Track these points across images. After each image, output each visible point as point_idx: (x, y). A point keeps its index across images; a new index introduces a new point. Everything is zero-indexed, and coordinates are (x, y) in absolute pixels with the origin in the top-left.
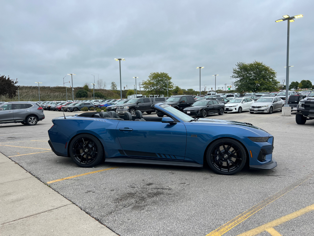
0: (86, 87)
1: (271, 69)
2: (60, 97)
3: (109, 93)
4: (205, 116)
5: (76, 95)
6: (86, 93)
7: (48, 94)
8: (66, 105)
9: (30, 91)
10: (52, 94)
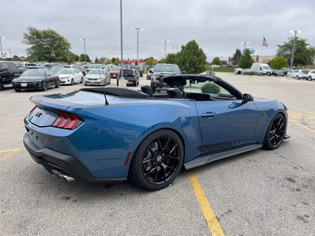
1: (66, 40)
4: (46, 89)
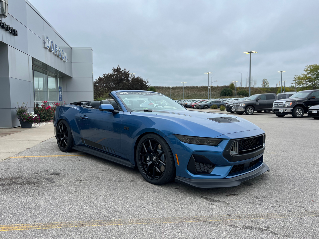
0: (232, 86)
2: (205, 96)
3: (256, 91)
5: (221, 94)
6: (231, 91)
7: (196, 93)
8: (199, 103)
9: (181, 91)
10: (199, 93)
